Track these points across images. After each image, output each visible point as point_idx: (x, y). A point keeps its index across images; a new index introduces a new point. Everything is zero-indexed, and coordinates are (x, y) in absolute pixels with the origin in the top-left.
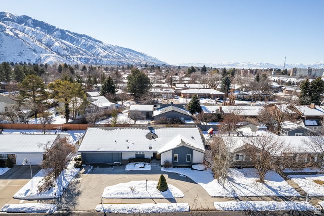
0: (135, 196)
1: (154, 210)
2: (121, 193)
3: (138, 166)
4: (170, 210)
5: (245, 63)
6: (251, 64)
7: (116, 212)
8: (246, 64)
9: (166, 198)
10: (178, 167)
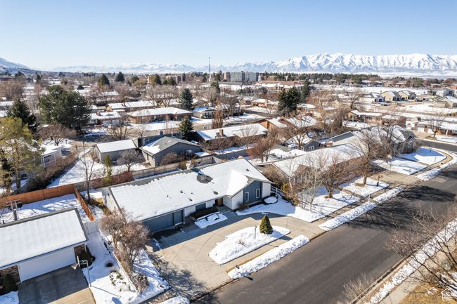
0: (251, 249)
1: (285, 253)
2: (236, 252)
3: (212, 219)
4: (296, 247)
5: (156, 65)
6: (163, 66)
7: (255, 271)
8: (157, 67)
9: (280, 239)
10: (250, 206)
